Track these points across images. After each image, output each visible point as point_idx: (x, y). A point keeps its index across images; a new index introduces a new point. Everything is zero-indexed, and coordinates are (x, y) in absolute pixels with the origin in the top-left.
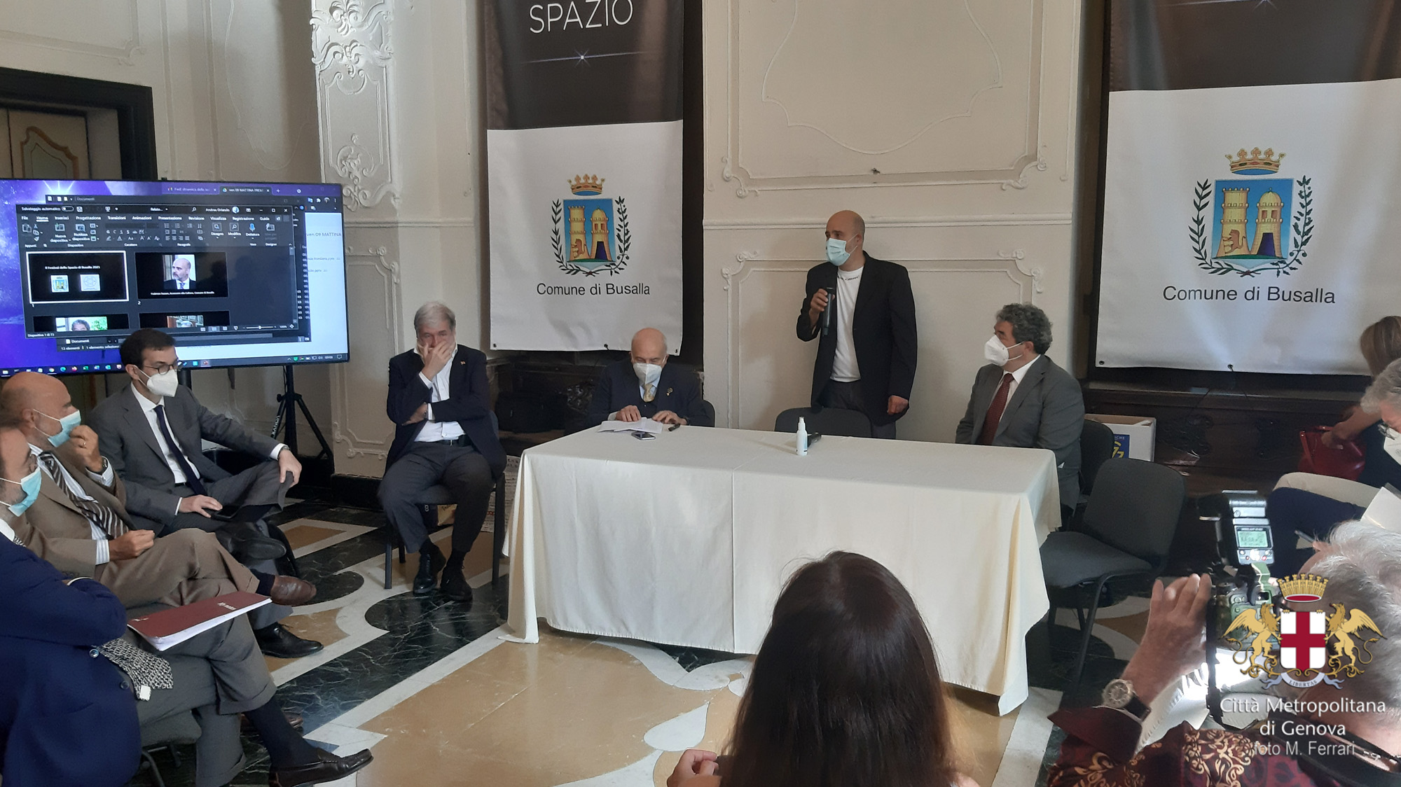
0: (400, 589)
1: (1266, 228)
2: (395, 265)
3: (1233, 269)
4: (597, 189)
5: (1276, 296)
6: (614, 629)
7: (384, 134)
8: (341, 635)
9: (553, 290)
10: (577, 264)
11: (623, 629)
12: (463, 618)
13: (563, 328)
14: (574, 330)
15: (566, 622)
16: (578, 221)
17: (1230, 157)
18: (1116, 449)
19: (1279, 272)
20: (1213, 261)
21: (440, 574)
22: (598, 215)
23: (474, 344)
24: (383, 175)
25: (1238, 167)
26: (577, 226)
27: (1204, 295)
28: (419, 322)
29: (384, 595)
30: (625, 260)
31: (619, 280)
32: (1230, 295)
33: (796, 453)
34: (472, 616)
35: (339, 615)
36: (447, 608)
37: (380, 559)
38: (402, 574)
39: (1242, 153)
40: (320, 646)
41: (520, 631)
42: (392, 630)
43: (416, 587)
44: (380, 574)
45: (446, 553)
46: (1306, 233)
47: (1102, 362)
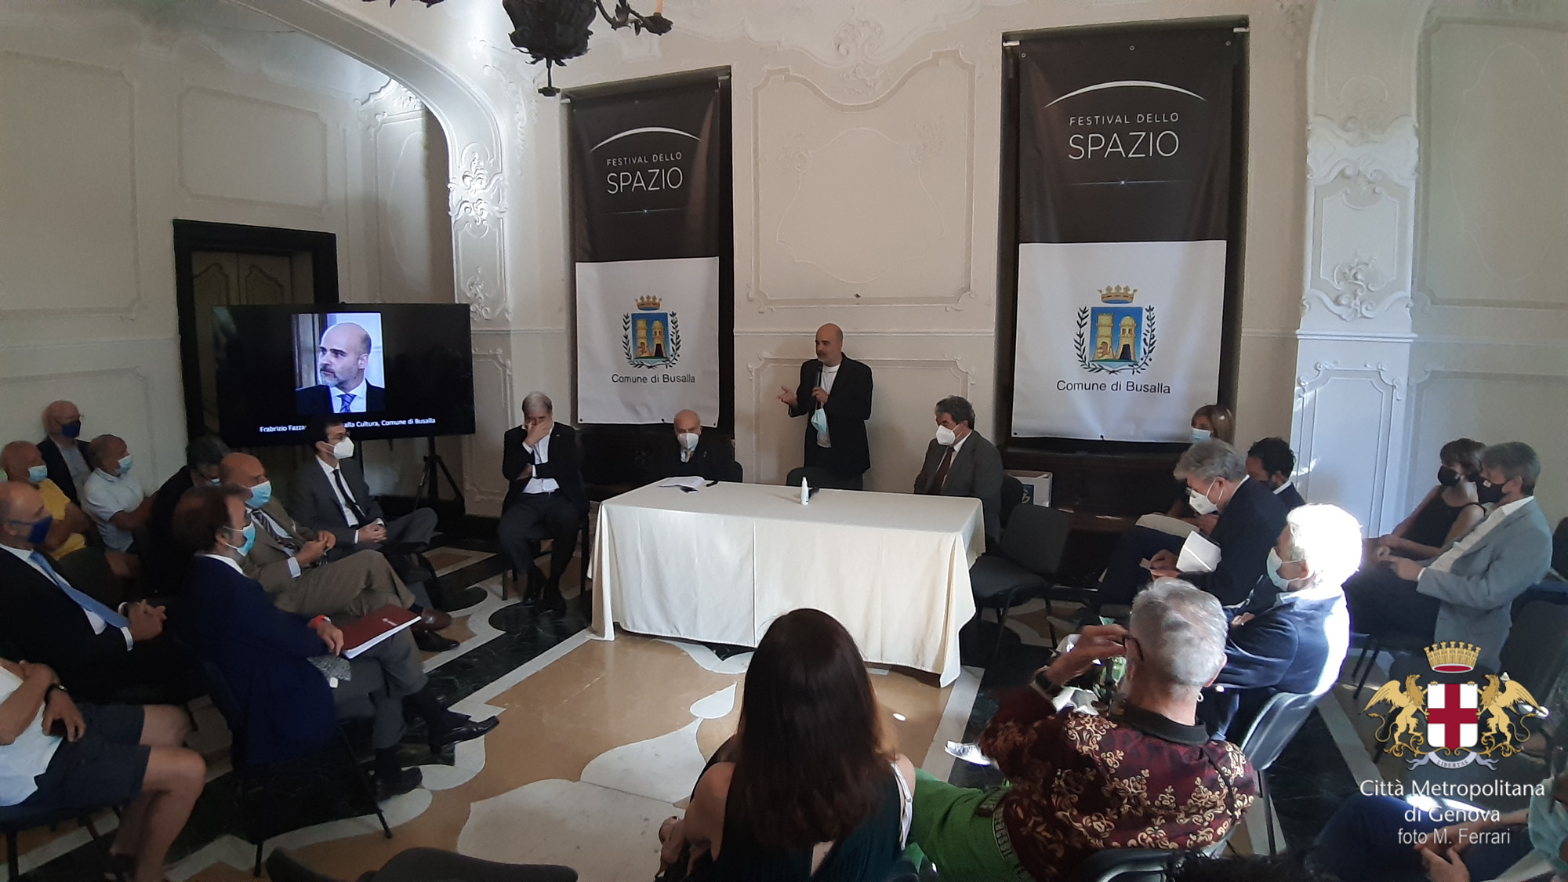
0: (513, 601)
1: (1124, 342)
2: (509, 362)
3: (1103, 368)
4: (657, 306)
5: (1132, 388)
6: (669, 631)
7: (501, 267)
8: (472, 635)
9: (623, 379)
10: (641, 360)
11: (675, 631)
12: (561, 622)
13: (632, 408)
14: (638, 409)
15: (634, 626)
16: (642, 329)
17: (1101, 291)
18: (1025, 495)
19: (1134, 372)
20: (1090, 363)
21: (543, 590)
22: (657, 324)
23: (567, 422)
24: (500, 296)
25: (1106, 298)
26: (642, 333)
27: (1084, 386)
28: (525, 406)
29: (503, 605)
30: (677, 357)
31: (671, 372)
32: (1102, 387)
33: (800, 503)
34: (567, 621)
35: (470, 619)
36: (549, 614)
37: (500, 578)
38: (516, 589)
39: (1109, 289)
40: (457, 644)
41: (601, 632)
42: (508, 632)
43: (525, 599)
44: (500, 589)
45: (547, 574)
46: (1151, 345)
47: (1015, 434)
